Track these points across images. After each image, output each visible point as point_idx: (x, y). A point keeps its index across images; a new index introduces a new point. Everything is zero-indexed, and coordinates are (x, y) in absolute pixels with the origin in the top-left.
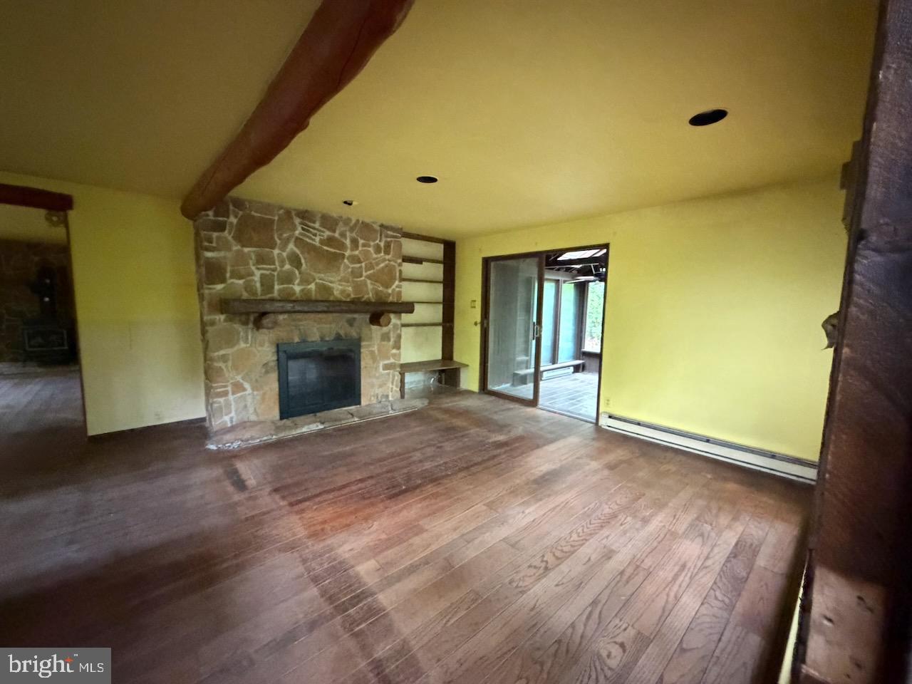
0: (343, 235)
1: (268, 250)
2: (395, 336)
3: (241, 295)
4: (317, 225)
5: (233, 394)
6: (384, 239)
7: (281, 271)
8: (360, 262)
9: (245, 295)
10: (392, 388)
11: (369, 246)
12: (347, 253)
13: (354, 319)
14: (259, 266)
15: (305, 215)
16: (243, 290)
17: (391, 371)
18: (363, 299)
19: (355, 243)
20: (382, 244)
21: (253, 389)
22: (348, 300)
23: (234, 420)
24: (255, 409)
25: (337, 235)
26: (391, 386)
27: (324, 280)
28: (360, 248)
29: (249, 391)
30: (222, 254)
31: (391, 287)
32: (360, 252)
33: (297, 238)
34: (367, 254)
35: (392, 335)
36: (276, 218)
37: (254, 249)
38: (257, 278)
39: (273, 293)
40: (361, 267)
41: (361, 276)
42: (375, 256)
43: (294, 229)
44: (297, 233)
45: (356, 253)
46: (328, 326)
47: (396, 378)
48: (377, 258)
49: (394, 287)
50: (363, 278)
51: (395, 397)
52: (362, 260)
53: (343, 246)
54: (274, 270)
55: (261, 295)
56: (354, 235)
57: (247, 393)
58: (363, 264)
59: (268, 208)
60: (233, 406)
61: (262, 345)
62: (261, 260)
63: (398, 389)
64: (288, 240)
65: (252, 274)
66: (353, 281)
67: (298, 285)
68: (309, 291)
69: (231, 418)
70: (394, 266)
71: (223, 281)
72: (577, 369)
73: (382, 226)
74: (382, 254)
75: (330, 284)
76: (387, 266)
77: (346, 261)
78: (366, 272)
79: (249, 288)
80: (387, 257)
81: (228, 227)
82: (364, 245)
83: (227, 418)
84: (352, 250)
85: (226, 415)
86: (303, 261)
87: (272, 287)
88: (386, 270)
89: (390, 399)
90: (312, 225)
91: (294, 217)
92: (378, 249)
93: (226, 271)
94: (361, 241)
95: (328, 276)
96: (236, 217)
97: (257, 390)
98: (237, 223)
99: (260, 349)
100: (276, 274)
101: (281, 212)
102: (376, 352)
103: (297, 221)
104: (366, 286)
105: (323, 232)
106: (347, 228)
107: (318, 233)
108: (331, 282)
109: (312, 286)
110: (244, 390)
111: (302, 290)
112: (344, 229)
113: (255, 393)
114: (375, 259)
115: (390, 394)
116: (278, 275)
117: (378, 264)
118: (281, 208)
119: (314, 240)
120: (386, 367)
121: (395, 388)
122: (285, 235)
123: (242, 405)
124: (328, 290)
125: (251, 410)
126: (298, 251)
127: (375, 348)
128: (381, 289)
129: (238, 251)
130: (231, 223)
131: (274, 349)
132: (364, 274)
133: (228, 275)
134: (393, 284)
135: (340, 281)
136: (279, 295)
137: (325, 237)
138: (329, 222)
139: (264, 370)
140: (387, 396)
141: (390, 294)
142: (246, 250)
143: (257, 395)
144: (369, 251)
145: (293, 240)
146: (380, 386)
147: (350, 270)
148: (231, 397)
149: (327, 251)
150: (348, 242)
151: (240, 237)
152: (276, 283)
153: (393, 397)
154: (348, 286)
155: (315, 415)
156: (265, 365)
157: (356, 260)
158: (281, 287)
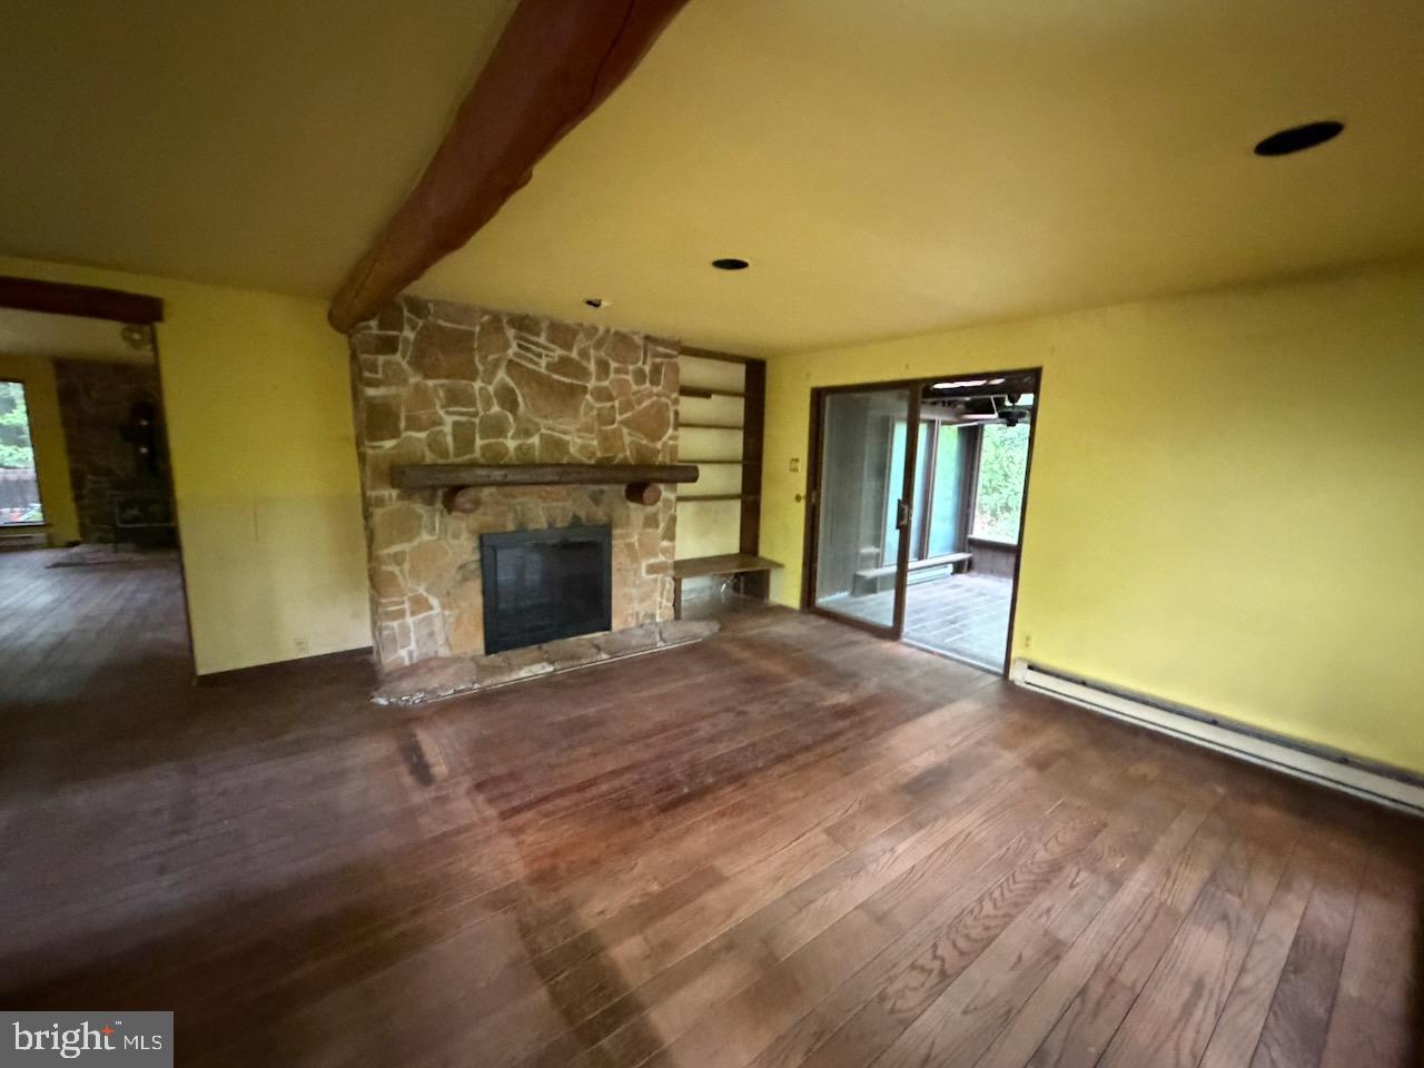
0: (584, 354)
1: (465, 382)
2: (666, 520)
3: (423, 457)
4: (542, 339)
5: (413, 613)
6: (649, 361)
7: (483, 416)
8: (610, 398)
9: (429, 458)
10: (661, 603)
11: (627, 373)
12: (592, 384)
13: (602, 492)
14: (451, 409)
15: (524, 324)
16: (426, 449)
17: (660, 576)
18: (616, 461)
19: (603, 367)
20: (647, 369)
21: (443, 606)
22: (593, 462)
23: (415, 655)
24: (447, 639)
25: (574, 355)
26: (659, 599)
27: (553, 430)
28: (612, 376)
29: (437, 609)
30: (392, 390)
31: (660, 439)
32: (611, 383)
33: (510, 361)
34: (623, 384)
35: (661, 517)
36: (478, 329)
37: (443, 381)
38: (448, 429)
39: (473, 451)
40: (613, 407)
41: (613, 422)
42: (635, 388)
43: (507, 346)
44: (510, 352)
45: (606, 383)
46: (560, 504)
47: (668, 586)
48: (639, 392)
49: (665, 439)
50: (616, 425)
51: (666, 618)
52: (614, 394)
53: (584, 373)
54: (475, 414)
55: (457, 455)
56: (602, 354)
57: (433, 612)
58: (617, 403)
59: (465, 312)
60: (412, 634)
61: (456, 536)
62: (455, 398)
63: (670, 604)
64: (496, 365)
65: (440, 423)
66: (600, 431)
67: (513, 438)
68: (531, 447)
69: (410, 654)
70: (667, 405)
71: (395, 434)
72: (959, 568)
73: (647, 338)
74: (648, 385)
75: (562, 436)
76: (652, 405)
77: (588, 397)
78: (621, 414)
79: (435, 444)
80: (655, 389)
81: (400, 347)
82: (618, 371)
83: (403, 653)
84: (599, 379)
85: (403, 647)
86: (520, 399)
87: (472, 441)
88: (653, 411)
89: (658, 619)
90: (535, 339)
91: (506, 327)
92: (640, 376)
93: (398, 418)
94: (613, 365)
95: (561, 424)
96: (413, 329)
97: (451, 608)
98: (416, 339)
99: (454, 542)
100: (477, 421)
101: (486, 318)
102: (637, 544)
103: (511, 333)
104: (621, 437)
105: (553, 351)
106: (591, 343)
107: (544, 352)
108: (565, 433)
109: (535, 440)
110: (431, 608)
111: (519, 448)
112: (587, 344)
113: (447, 613)
114: (634, 394)
115: (658, 612)
116: (481, 422)
117: (639, 403)
118: (485, 312)
119: (537, 364)
120: (652, 569)
121: (664, 601)
122: (491, 357)
123: (425, 631)
124: (560, 445)
125: (440, 639)
126: (511, 383)
127: (635, 539)
128: (644, 442)
129: (417, 386)
130: (406, 340)
131: (474, 543)
132: (618, 418)
133: (403, 424)
134: (665, 433)
135: (579, 430)
136: (483, 455)
137: (556, 359)
138: (562, 333)
139: (459, 577)
140: (653, 616)
141: (659, 451)
142: (430, 383)
143: (450, 616)
144: (628, 381)
145: (504, 364)
146: (642, 600)
147: (595, 412)
148: (409, 620)
149: (559, 382)
150: (592, 367)
151: (421, 363)
152: (477, 436)
153: (661, 615)
154: (592, 439)
155: (540, 648)
156: (462, 567)
157: (603, 395)
158: (486, 442)
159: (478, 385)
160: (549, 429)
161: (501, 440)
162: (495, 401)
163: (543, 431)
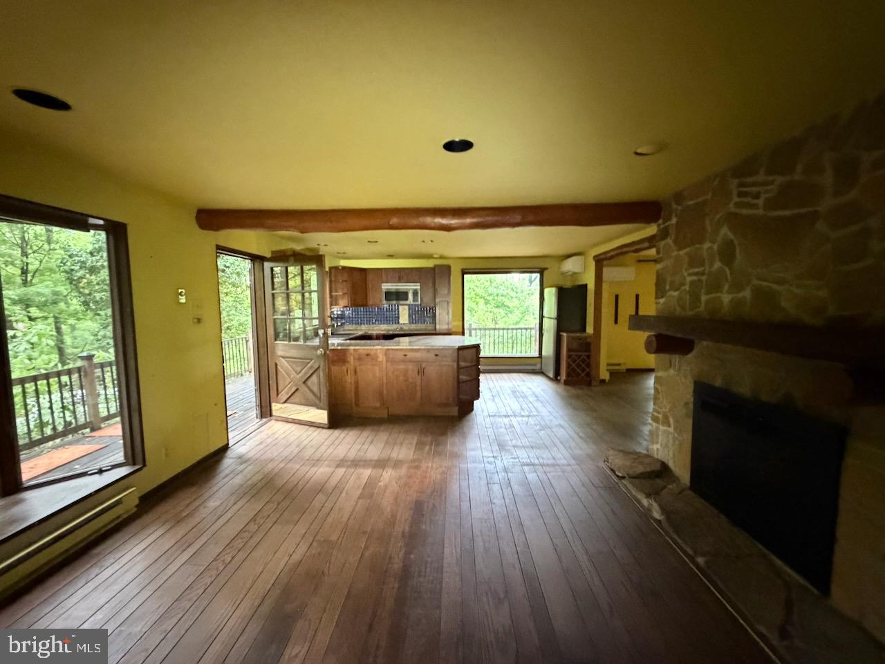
1: (699, 246)
3: (675, 312)
4: (761, 176)
5: (663, 425)
7: (708, 274)
9: (678, 312)
12: (826, 205)
14: (690, 271)
15: (745, 168)
16: (677, 304)
21: (675, 429)
25: (798, 175)
27: (765, 279)
29: (672, 429)
30: (665, 264)
33: (732, 215)
36: (709, 196)
37: (687, 250)
38: (687, 288)
39: (699, 306)
43: (729, 199)
44: (731, 205)
53: (815, 194)
54: (704, 273)
55: (691, 309)
59: (702, 187)
60: (660, 438)
61: (685, 376)
62: (693, 261)
64: (721, 222)
65: (685, 283)
67: (727, 292)
68: (742, 301)
69: (658, 451)
71: (664, 294)
75: (775, 286)
79: (681, 301)
81: (670, 232)
83: (655, 448)
85: (655, 443)
86: (737, 251)
87: (700, 297)
90: (754, 179)
91: (730, 180)
93: (666, 283)
95: (775, 271)
96: (676, 216)
97: (678, 433)
99: (684, 381)
100: (704, 279)
101: (715, 182)
103: (733, 185)
105: (771, 183)
107: (762, 190)
108: (779, 282)
109: (746, 294)
110: (670, 426)
111: (732, 301)
113: (676, 435)
116: (706, 279)
118: (715, 176)
119: (754, 206)
122: (717, 217)
123: (665, 440)
124: (772, 299)
125: (671, 453)
126: (732, 236)
129: (676, 257)
130: (673, 226)
131: (692, 387)
133: (668, 287)
135: (799, 277)
136: (705, 310)
137: (776, 191)
138: (785, 156)
139: (684, 411)
143: (677, 438)
145: (726, 219)
148: (661, 428)
150: (827, 180)
151: (678, 240)
152: (703, 293)
158: (708, 297)
159: (707, 245)
160: (759, 279)
161: (718, 295)
162: (717, 258)
163: (755, 282)
